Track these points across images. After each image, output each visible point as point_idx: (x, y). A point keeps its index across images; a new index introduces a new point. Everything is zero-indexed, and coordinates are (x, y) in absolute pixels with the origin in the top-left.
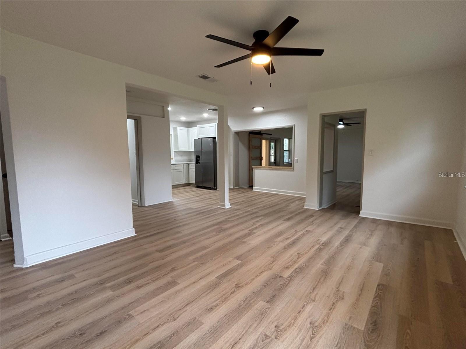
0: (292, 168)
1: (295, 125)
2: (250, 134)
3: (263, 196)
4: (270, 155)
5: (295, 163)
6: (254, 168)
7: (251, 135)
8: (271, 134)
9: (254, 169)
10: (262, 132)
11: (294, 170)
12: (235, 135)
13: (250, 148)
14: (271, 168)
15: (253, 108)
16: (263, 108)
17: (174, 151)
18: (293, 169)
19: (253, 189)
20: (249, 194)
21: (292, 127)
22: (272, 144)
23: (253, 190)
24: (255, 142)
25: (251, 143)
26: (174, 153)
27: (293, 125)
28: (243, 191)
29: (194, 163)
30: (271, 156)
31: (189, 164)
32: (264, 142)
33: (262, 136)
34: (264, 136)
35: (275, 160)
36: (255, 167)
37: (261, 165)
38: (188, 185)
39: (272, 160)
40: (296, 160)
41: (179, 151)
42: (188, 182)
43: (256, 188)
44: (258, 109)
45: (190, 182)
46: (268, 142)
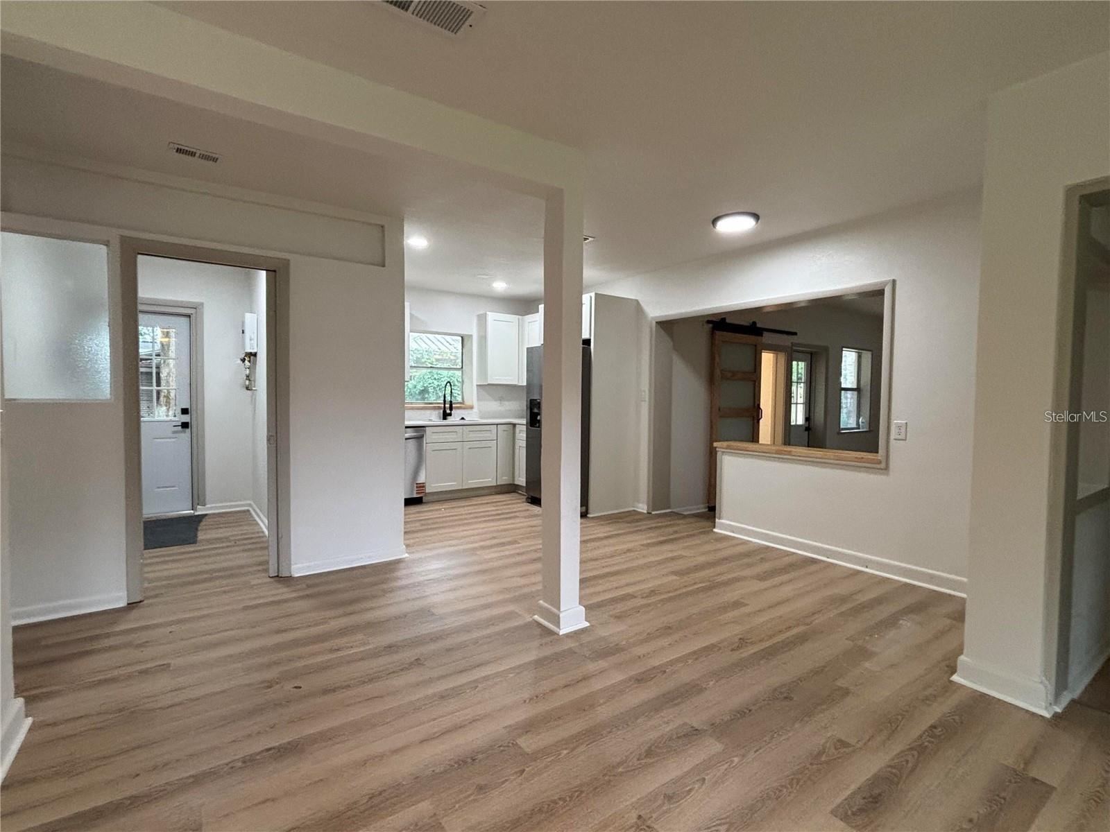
0: (880, 462)
1: (894, 281)
2: (717, 332)
3: (749, 565)
4: (790, 404)
5: (892, 442)
6: (720, 448)
7: (719, 334)
8: (795, 334)
9: (719, 454)
10: (758, 325)
11: (887, 468)
12: (656, 330)
13: (714, 377)
14: (789, 453)
15: (714, 221)
16: (756, 217)
17: (477, 385)
18: (883, 465)
19: (714, 527)
20: (692, 551)
21: (884, 290)
22: (799, 368)
23: (715, 530)
24: (733, 357)
25: (717, 359)
26: (477, 389)
27: (885, 283)
28: (676, 532)
29: (525, 422)
30: (793, 407)
31: (514, 425)
32: (767, 359)
33: (759, 338)
34: (767, 338)
35: (807, 419)
36: (725, 444)
37: (754, 437)
38: (511, 488)
39: (798, 416)
40: (899, 427)
41: (489, 385)
42: (511, 482)
43: (725, 525)
44: (735, 226)
45: (516, 483)
46: (782, 358)
